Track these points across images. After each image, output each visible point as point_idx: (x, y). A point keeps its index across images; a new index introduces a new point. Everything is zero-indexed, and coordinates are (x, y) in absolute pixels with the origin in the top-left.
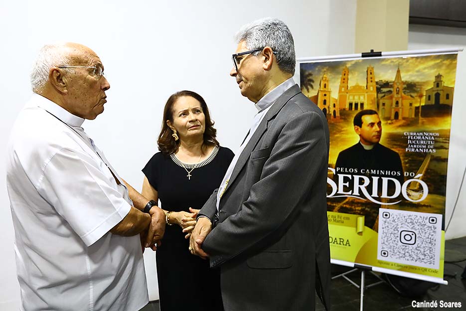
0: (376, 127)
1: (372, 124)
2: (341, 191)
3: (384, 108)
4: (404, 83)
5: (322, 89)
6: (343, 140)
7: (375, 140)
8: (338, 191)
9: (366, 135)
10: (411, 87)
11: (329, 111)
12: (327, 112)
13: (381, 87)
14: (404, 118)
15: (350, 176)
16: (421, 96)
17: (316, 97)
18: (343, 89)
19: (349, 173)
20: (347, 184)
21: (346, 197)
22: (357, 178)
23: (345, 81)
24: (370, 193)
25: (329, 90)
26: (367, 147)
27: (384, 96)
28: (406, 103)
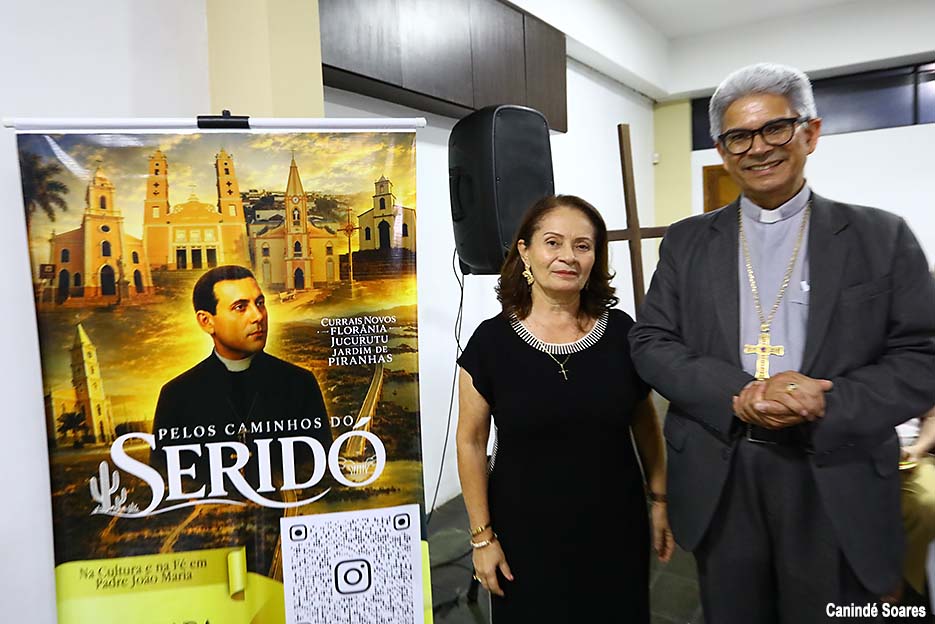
0: (252, 312)
1: (242, 304)
2: (176, 492)
3: (266, 262)
4: (309, 198)
5: (93, 213)
6: (169, 352)
7: (253, 345)
8: (167, 493)
9: (227, 334)
10: (325, 208)
11: (122, 275)
12: (117, 277)
13: (258, 205)
14: (317, 285)
15: (197, 448)
16: (349, 230)
17: (80, 235)
18: (156, 213)
19: (194, 441)
20: (192, 471)
21: (192, 508)
22: (215, 449)
23: (158, 189)
24: (254, 482)
25: (116, 215)
26: (235, 366)
27: (265, 230)
28: (319, 245)
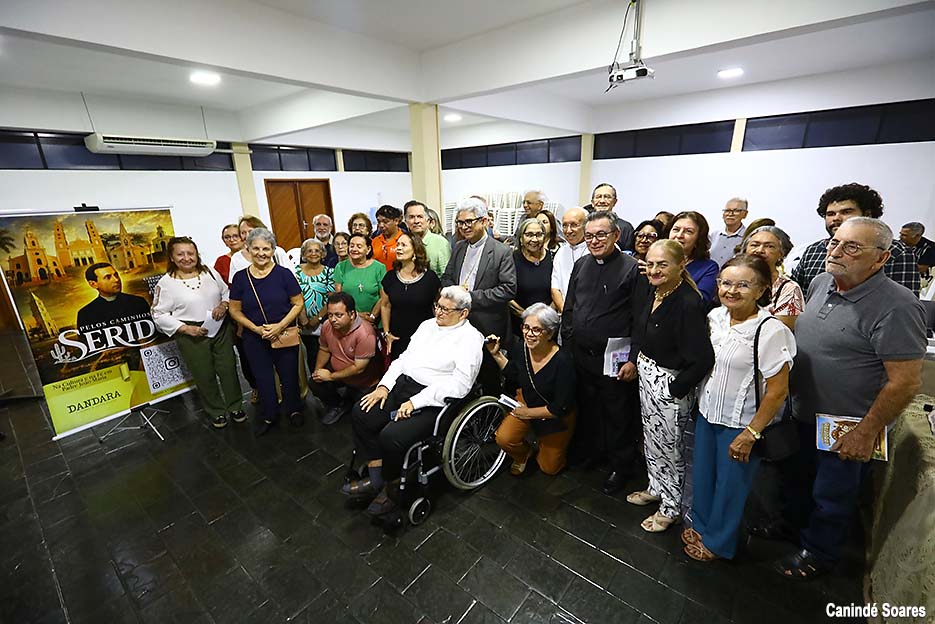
0: (113, 278)
1: (109, 277)
2: (93, 348)
3: (116, 260)
4: (131, 235)
5: (29, 248)
6: (79, 298)
7: (116, 290)
8: (89, 350)
9: (104, 288)
10: (138, 238)
12: (47, 272)
13: (107, 240)
14: (139, 266)
15: (99, 331)
16: (149, 245)
17: (24, 257)
18: (61, 246)
19: (97, 329)
20: (98, 340)
21: (102, 353)
24: (127, 340)
25: (42, 248)
26: (109, 299)
27: (113, 248)
28: (138, 252)
